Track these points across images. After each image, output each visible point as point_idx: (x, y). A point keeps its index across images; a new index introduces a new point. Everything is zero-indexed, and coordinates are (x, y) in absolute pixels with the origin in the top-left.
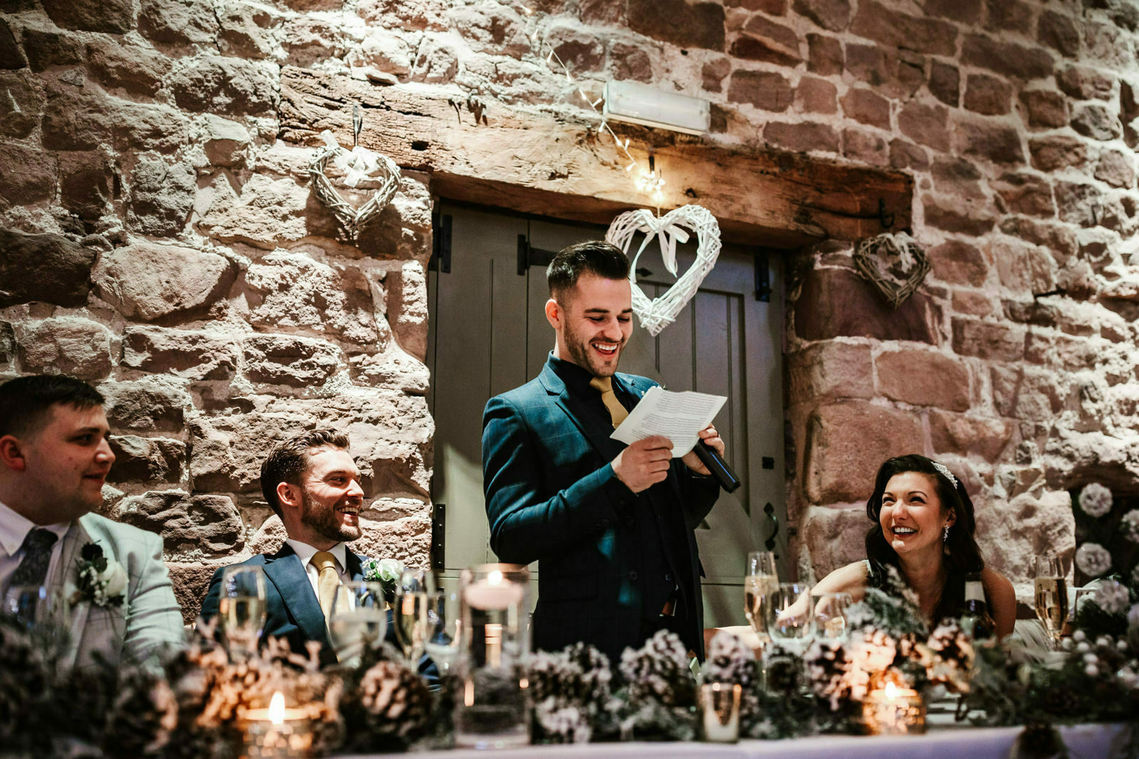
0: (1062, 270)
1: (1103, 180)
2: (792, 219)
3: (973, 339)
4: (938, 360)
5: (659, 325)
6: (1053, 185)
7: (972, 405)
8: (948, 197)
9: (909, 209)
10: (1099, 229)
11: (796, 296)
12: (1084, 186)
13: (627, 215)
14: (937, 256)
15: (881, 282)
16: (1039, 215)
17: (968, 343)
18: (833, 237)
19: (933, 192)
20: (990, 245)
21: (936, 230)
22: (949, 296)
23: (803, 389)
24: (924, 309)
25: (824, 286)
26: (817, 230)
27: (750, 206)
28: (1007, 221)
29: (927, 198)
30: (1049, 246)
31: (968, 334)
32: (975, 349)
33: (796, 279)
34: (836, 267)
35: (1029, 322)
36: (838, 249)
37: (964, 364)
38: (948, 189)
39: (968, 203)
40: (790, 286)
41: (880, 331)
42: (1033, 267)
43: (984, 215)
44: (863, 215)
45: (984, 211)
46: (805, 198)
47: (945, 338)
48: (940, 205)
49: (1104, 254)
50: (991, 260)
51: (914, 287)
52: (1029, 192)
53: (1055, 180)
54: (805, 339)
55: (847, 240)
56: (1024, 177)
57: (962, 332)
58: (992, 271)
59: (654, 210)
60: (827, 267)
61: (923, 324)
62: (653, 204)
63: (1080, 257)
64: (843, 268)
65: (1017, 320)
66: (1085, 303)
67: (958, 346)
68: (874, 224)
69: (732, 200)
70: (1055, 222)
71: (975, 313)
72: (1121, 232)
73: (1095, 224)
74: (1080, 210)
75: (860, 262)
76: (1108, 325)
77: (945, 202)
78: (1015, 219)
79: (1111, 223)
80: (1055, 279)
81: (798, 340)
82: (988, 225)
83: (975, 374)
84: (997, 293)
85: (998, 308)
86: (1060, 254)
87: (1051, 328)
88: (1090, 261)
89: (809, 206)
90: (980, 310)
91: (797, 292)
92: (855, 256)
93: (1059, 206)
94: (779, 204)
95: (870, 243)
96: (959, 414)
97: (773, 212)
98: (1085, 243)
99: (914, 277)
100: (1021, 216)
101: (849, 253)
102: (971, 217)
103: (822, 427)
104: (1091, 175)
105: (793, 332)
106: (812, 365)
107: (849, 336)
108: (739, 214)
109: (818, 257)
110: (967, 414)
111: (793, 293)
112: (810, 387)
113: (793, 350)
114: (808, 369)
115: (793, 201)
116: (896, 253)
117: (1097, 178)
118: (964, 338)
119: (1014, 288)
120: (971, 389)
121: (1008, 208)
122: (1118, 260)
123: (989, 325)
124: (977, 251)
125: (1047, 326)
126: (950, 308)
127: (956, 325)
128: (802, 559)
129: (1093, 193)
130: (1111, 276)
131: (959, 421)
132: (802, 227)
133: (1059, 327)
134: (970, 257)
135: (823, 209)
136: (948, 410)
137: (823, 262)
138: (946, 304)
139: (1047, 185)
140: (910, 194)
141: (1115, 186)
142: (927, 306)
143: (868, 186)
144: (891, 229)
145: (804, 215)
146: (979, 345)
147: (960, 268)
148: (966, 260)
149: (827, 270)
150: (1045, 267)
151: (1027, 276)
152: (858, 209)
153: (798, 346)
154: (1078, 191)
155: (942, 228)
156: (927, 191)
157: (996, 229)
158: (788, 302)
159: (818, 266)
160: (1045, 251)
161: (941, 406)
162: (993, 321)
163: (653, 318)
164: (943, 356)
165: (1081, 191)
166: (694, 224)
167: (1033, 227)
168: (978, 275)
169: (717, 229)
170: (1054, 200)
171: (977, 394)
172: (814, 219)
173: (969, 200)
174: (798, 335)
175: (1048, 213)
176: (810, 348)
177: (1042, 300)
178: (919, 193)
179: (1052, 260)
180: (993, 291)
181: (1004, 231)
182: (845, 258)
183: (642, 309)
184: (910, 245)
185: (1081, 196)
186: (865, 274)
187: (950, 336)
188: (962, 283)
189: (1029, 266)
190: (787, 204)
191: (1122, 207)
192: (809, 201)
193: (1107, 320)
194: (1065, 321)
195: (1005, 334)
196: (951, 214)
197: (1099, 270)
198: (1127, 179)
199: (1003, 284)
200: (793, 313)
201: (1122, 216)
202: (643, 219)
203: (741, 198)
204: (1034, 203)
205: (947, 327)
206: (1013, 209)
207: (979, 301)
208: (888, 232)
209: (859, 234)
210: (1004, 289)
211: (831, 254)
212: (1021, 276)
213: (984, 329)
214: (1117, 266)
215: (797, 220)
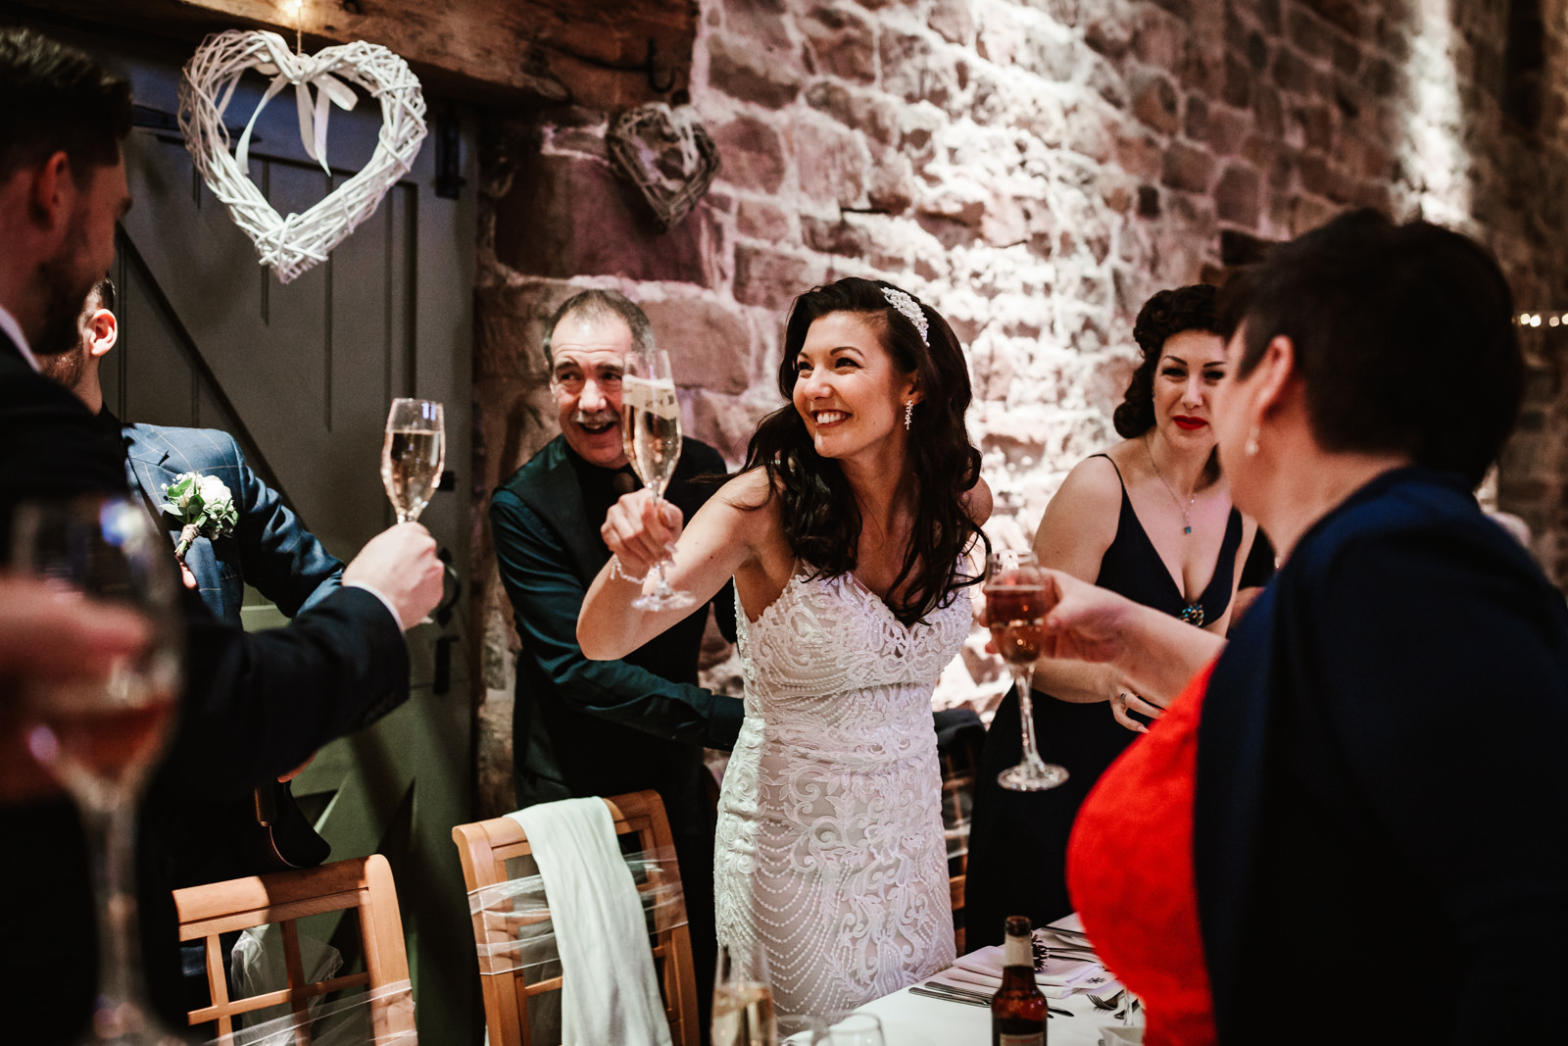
0: (877, 169)
1: (939, 31)
2: (517, 68)
3: (760, 279)
4: (714, 315)
5: (298, 265)
6: (877, 33)
7: (752, 382)
8: (743, 42)
9: (688, 57)
10: (925, 107)
11: (501, 189)
12: (913, 38)
13: (234, 36)
14: (723, 142)
15: (649, 188)
16: (856, 81)
17: (755, 286)
18: (579, 103)
19: (724, 33)
20: (792, 125)
21: (722, 96)
22: (734, 208)
23: (508, 358)
24: (698, 227)
25: (560, 189)
26: (553, 89)
27: (452, 36)
28: (816, 87)
29: (715, 42)
30: (865, 130)
31: (756, 270)
32: (762, 295)
33: (502, 160)
34: (579, 155)
35: (832, 251)
36: (584, 122)
37: (746, 320)
38: (744, 28)
39: (767, 54)
40: (488, 167)
41: (637, 267)
42: (843, 166)
43: (788, 76)
44: (624, 65)
45: (787, 70)
46: (539, 29)
47: (724, 276)
48: (732, 55)
49: (928, 145)
50: (791, 150)
51: (694, 197)
52: (848, 42)
53: (882, 26)
54: (516, 268)
55: (599, 110)
56: (844, 17)
57: (747, 269)
58: (792, 169)
59: (288, 34)
60: (564, 152)
61: (696, 255)
62: (285, 22)
63: (900, 148)
64: (589, 157)
65: (817, 248)
66: (898, 219)
67: (740, 292)
68: (638, 81)
69: (423, 25)
70: (874, 92)
71: (766, 238)
72: (949, 112)
73: (922, 97)
74: (905, 75)
75: (617, 150)
76: (923, 256)
77: (738, 48)
78: (825, 85)
79: (939, 97)
80: (868, 184)
81: (502, 269)
82: (791, 92)
83: (760, 335)
84: (794, 204)
85: (795, 229)
86: (875, 143)
87: (855, 261)
88: (909, 156)
89: (546, 43)
90: (774, 232)
91: (502, 184)
92: (610, 138)
93: (882, 67)
94: (499, 38)
95: (637, 119)
96: (734, 398)
97: (489, 52)
98: (908, 130)
99: (696, 182)
100: (835, 80)
101: (600, 131)
102: (772, 78)
103: (541, 425)
104: (923, 21)
105: (491, 251)
106: (529, 319)
107: (593, 274)
108: (434, 52)
109: (549, 132)
110: (745, 397)
111: (495, 185)
112: (523, 356)
113: (489, 283)
114: (520, 325)
115: (520, 34)
116: (673, 138)
117: (930, 26)
118: (749, 278)
119: (816, 196)
120: (752, 359)
121: (818, 66)
122: (942, 154)
123: (783, 258)
124: (774, 135)
125: (851, 256)
126: (735, 230)
127: (742, 257)
128: (489, 634)
129: (925, 51)
130: (932, 180)
131: (734, 409)
132: (533, 83)
133: (867, 258)
134: (766, 146)
135: (566, 50)
136: (720, 392)
137: (558, 144)
138: (728, 220)
139: (869, 33)
140: (692, 33)
141: (948, 40)
142: (704, 224)
143: (634, 14)
144: (668, 96)
145: (536, 61)
146: (768, 288)
147: (753, 162)
148: (760, 150)
149: (565, 159)
150: (858, 164)
151: (835, 177)
152: (618, 53)
153: (501, 280)
154: (906, 44)
155: (732, 93)
156: (715, 30)
157: (801, 99)
158: (483, 197)
159: (549, 149)
160: (860, 138)
161: (711, 387)
162: (786, 249)
163: (287, 252)
164: (720, 308)
165: (909, 44)
166: (374, 82)
167: (848, 100)
168: (772, 178)
169: (420, 100)
170: (876, 58)
171: (760, 367)
172: (552, 68)
173: (770, 50)
174: (501, 259)
175: (867, 78)
176: (526, 288)
177: (850, 218)
178: (705, 31)
179: (866, 154)
180: (793, 202)
181: (814, 104)
182: (594, 140)
183: (264, 229)
184: (696, 127)
185: (908, 53)
186: (621, 168)
187: (731, 273)
188: (751, 188)
189: (838, 162)
190: (511, 38)
191: (954, 75)
192: (544, 35)
193: (923, 248)
194: (876, 250)
195: (801, 270)
196: (746, 71)
197: (919, 170)
198: (964, 30)
199: (803, 188)
200: (493, 219)
201: (953, 87)
202: (265, 50)
203: (438, 21)
204: (852, 60)
205: (728, 259)
206: (824, 67)
207: (773, 218)
208: (662, 100)
209: (617, 98)
210: (804, 197)
211: (571, 130)
212: (827, 177)
213: (776, 262)
214: (939, 166)
215: (526, 69)
